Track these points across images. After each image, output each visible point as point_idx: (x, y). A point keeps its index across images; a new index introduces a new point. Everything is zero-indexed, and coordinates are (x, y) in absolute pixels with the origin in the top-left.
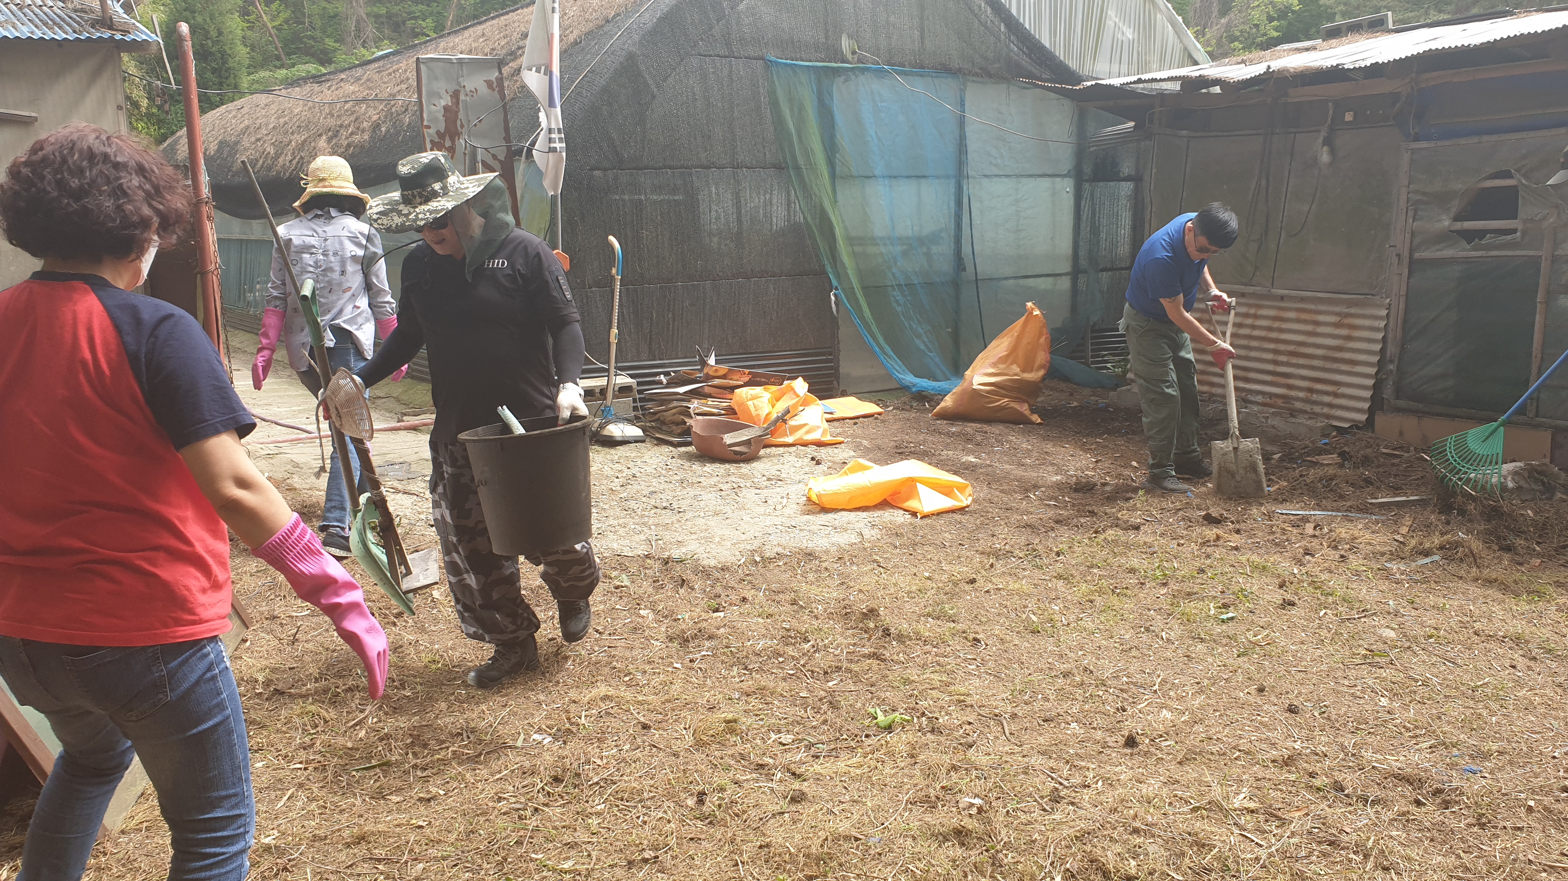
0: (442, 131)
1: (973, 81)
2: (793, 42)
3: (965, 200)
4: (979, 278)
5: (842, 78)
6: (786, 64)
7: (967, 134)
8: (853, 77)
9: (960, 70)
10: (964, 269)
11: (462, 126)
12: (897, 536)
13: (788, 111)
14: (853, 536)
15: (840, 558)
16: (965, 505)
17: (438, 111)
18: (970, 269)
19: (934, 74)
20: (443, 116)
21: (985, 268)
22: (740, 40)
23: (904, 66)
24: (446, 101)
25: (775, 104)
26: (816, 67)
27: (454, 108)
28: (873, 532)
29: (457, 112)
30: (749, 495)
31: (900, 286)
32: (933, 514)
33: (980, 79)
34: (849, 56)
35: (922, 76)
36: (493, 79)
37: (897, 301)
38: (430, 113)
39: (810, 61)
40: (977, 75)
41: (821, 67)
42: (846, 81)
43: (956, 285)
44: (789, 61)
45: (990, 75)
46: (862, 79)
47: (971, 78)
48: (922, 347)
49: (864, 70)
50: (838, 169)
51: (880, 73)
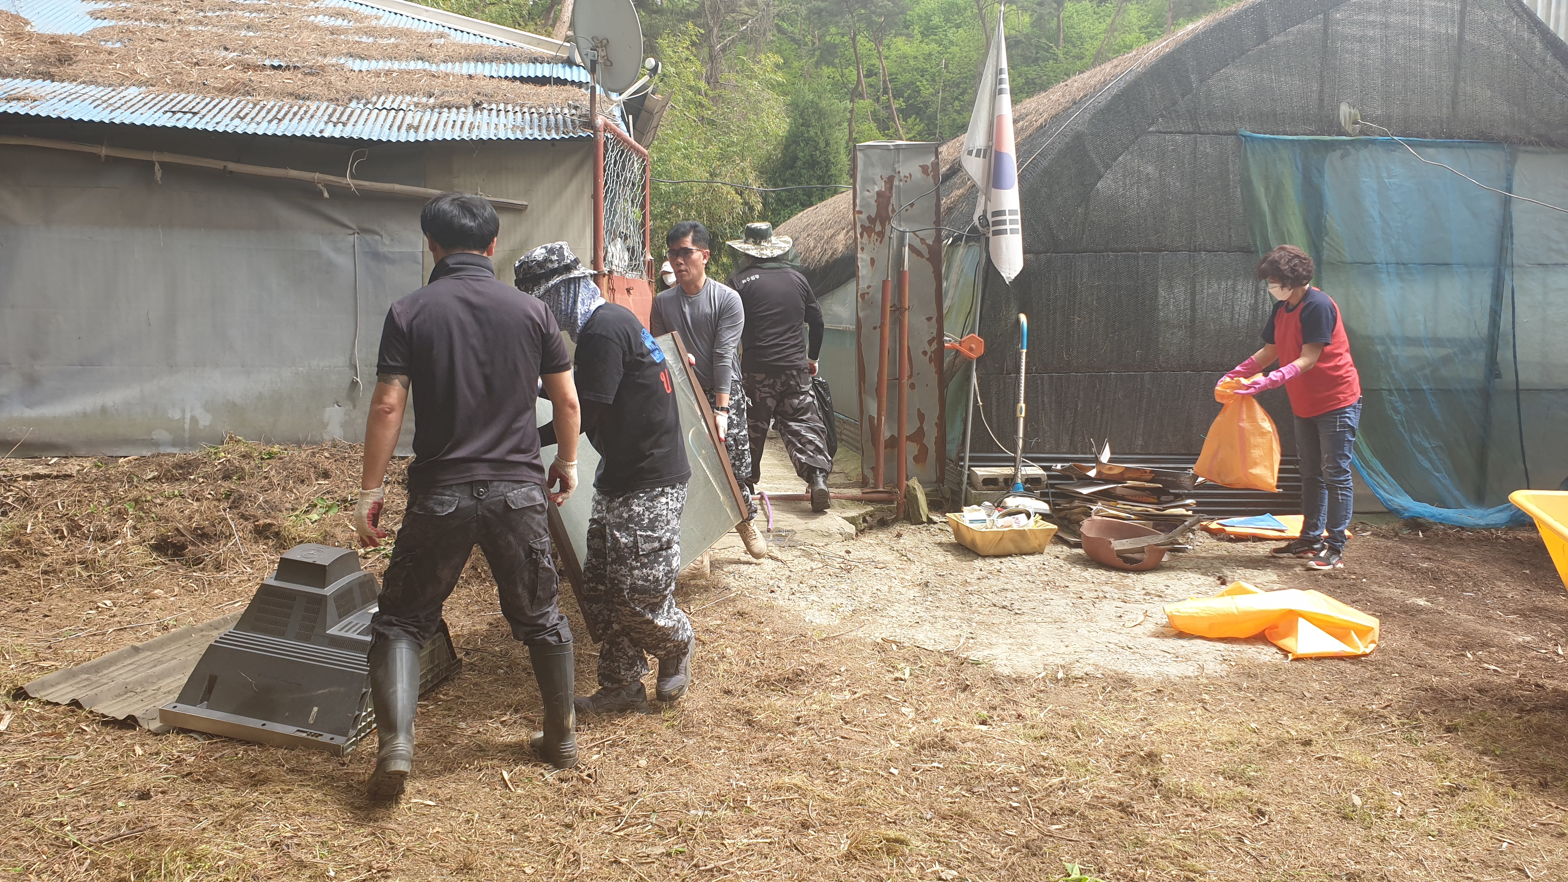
0: (873, 216)
1: (1526, 151)
2: (1275, 115)
3: (1507, 294)
4: (1520, 387)
5: (1339, 153)
6: (1263, 139)
7: (1514, 215)
8: (1353, 151)
9: (1506, 139)
10: (1499, 376)
11: (893, 211)
12: (1249, 676)
13: (1262, 190)
14: (1191, 668)
15: (1159, 691)
16: (1360, 653)
17: (871, 197)
18: (1508, 377)
19: (1467, 145)
20: (876, 201)
21: (1529, 376)
22: (1208, 115)
23: (1425, 136)
24: (880, 186)
25: (1247, 184)
26: (1303, 140)
27: (888, 194)
28: (1218, 668)
29: (890, 198)
30: (1109, 607)
31: (1400, 390)
32: (1311, 658)
33: (1537, 149)
34: (1349, 128)
35: (1449, 147)
36: (929, 164)
37: (1395, 409)
38: (863, 199)
39: (1296, 134)
40: (1531, 143)
41: (1309, 141)
42: (1342, 157)
43: (1486, 394)
44: (1268, 136)
45: (1551, 143)
46: (1364, 153)
47: (1522, 148)
48: (1427, 465)
49: (1366, 143)
50: (1325, 254)
51: (1390, 145)
